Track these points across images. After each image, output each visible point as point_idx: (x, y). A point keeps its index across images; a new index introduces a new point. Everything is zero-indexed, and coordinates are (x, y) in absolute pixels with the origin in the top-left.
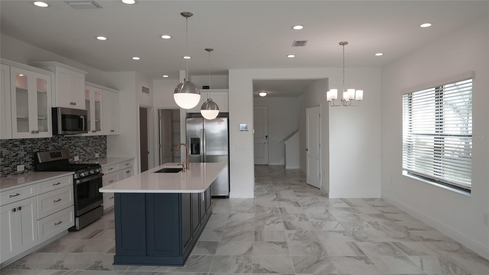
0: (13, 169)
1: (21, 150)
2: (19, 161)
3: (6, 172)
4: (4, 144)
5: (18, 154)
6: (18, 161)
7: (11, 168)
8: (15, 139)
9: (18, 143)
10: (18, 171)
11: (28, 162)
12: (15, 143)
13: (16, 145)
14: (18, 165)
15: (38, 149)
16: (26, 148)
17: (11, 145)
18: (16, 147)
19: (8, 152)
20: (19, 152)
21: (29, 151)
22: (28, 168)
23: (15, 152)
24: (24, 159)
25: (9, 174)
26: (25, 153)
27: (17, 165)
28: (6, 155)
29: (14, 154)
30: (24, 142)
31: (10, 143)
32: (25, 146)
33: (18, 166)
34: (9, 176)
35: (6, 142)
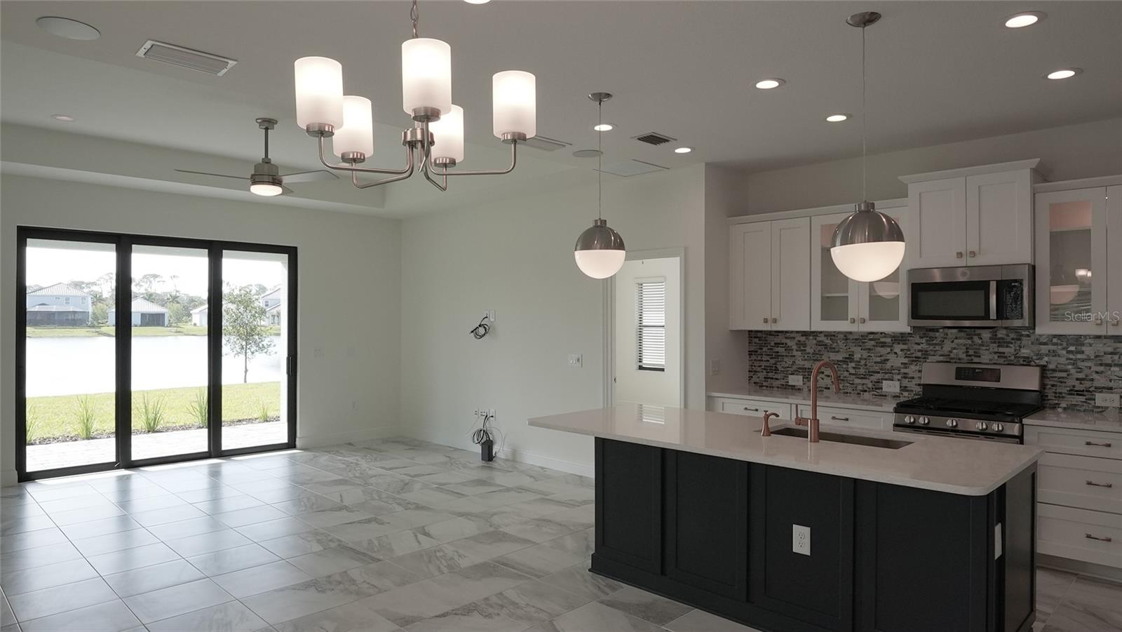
0: (874, 385)
1: (896, 353)
2: (889, 374)
3: (860, 387)
4: (856, 339)
5: (888, 360)
6: (886, 373)
7: (872, 382)
8: (881, 333)
9: (888, 340)
10: (884, 390)
11: (913, 378)
12: (882, 340)
13: (885, 343)
14: (886, 379)
15: (942, 357)
16: (909, 350)
17: (873, 343)
18: (882, 347)
19: (865, 354)
20: (890, 357)
21: (916, 357)
22: (912, 391)
23: (881, 356)
24: (903, 371)
25: (865, 391)
26: (906, 361)
27: (882, 379)
28: (860, 359)
29: (878, 359)
30: (906, 340)
31: (871, 340)
32: (905, 347)
33: (884, 382)
34: (867, 395)
35: (862, 336)
